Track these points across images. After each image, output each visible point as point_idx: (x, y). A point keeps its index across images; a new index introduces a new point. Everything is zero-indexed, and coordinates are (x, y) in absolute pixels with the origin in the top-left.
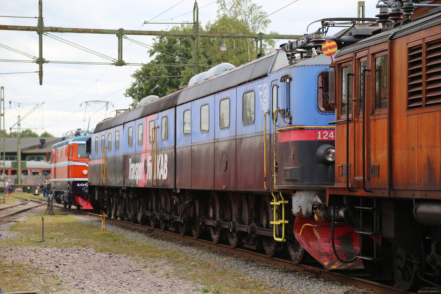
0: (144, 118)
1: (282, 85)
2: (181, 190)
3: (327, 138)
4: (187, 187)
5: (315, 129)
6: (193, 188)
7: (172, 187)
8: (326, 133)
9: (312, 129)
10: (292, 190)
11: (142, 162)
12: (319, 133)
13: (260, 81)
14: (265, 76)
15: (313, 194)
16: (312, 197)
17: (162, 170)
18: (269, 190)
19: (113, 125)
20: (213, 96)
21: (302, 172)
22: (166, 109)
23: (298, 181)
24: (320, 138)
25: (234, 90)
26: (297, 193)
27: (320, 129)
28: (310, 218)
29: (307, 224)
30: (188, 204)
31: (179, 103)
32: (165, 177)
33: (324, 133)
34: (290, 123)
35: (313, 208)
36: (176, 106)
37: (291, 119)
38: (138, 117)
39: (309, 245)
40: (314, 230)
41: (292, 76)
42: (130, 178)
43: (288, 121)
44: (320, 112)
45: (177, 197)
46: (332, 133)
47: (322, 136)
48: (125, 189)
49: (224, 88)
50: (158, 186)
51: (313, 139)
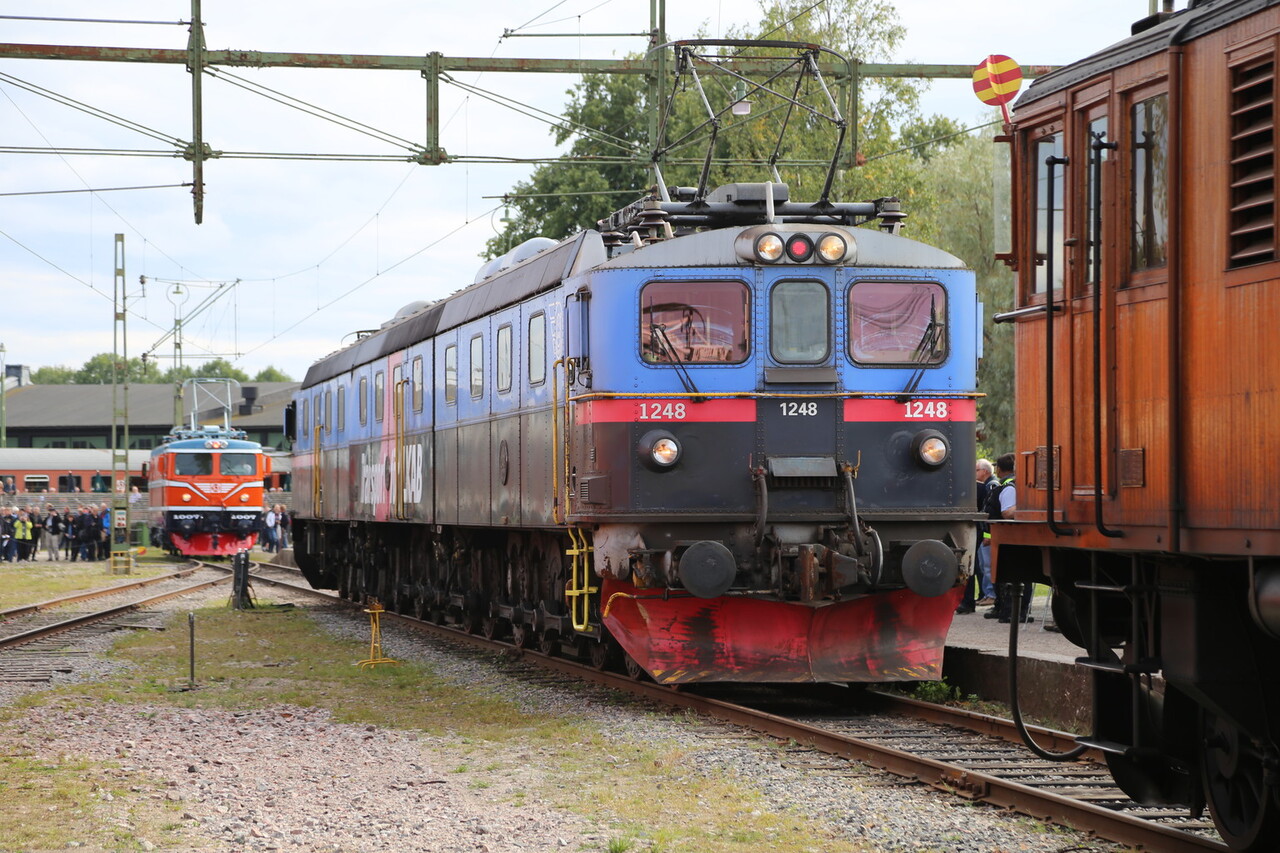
0: (385, 359)
1: (575, 306)
2: (445, 527)
3: (660, 417)
4: (452, 521)
5: (636, 398)
6: (462, 522)
7: (429, 520)
8: (656, 407)
9: (628, 399)
10: (592, 524)
11: (382, 463)
12: (644, 406)
13: (549, 295)
14: (557, 284)
15: (632, 531)
16: (629, 538)
17: (413, 480)
18: (563, 524)
19: (334, 373)
20: (487, 318)
21: (610, 487)
22: (420, 341)
23: (604, 507)
24: (644, 417)
25: (515, 310)
26: (601, 531)
27: (644, 399)
28: (624, 581)
29: (620, 594)
30: (458, 559)
31: (440, 328)
32: (418, 499)
33: (653, 407)
34: (589, 386)
35: (632, 561)
36: (434, 335)
37: (590, 378)
38: (375, 355)
39: (628, 637)
40: (639, 605)
41: (592, 289)
42: (362, 501)
43: (585, 381)
44: (644, 363)
45: (442, 543)
46: (669, 406)
47: (649, 413)
48: (355, 526)
49: (503, 303)
50: (407, 520)
51: (631, 419)
